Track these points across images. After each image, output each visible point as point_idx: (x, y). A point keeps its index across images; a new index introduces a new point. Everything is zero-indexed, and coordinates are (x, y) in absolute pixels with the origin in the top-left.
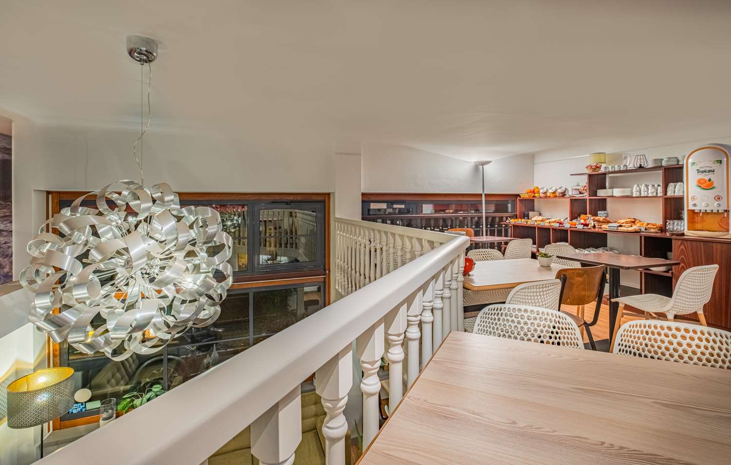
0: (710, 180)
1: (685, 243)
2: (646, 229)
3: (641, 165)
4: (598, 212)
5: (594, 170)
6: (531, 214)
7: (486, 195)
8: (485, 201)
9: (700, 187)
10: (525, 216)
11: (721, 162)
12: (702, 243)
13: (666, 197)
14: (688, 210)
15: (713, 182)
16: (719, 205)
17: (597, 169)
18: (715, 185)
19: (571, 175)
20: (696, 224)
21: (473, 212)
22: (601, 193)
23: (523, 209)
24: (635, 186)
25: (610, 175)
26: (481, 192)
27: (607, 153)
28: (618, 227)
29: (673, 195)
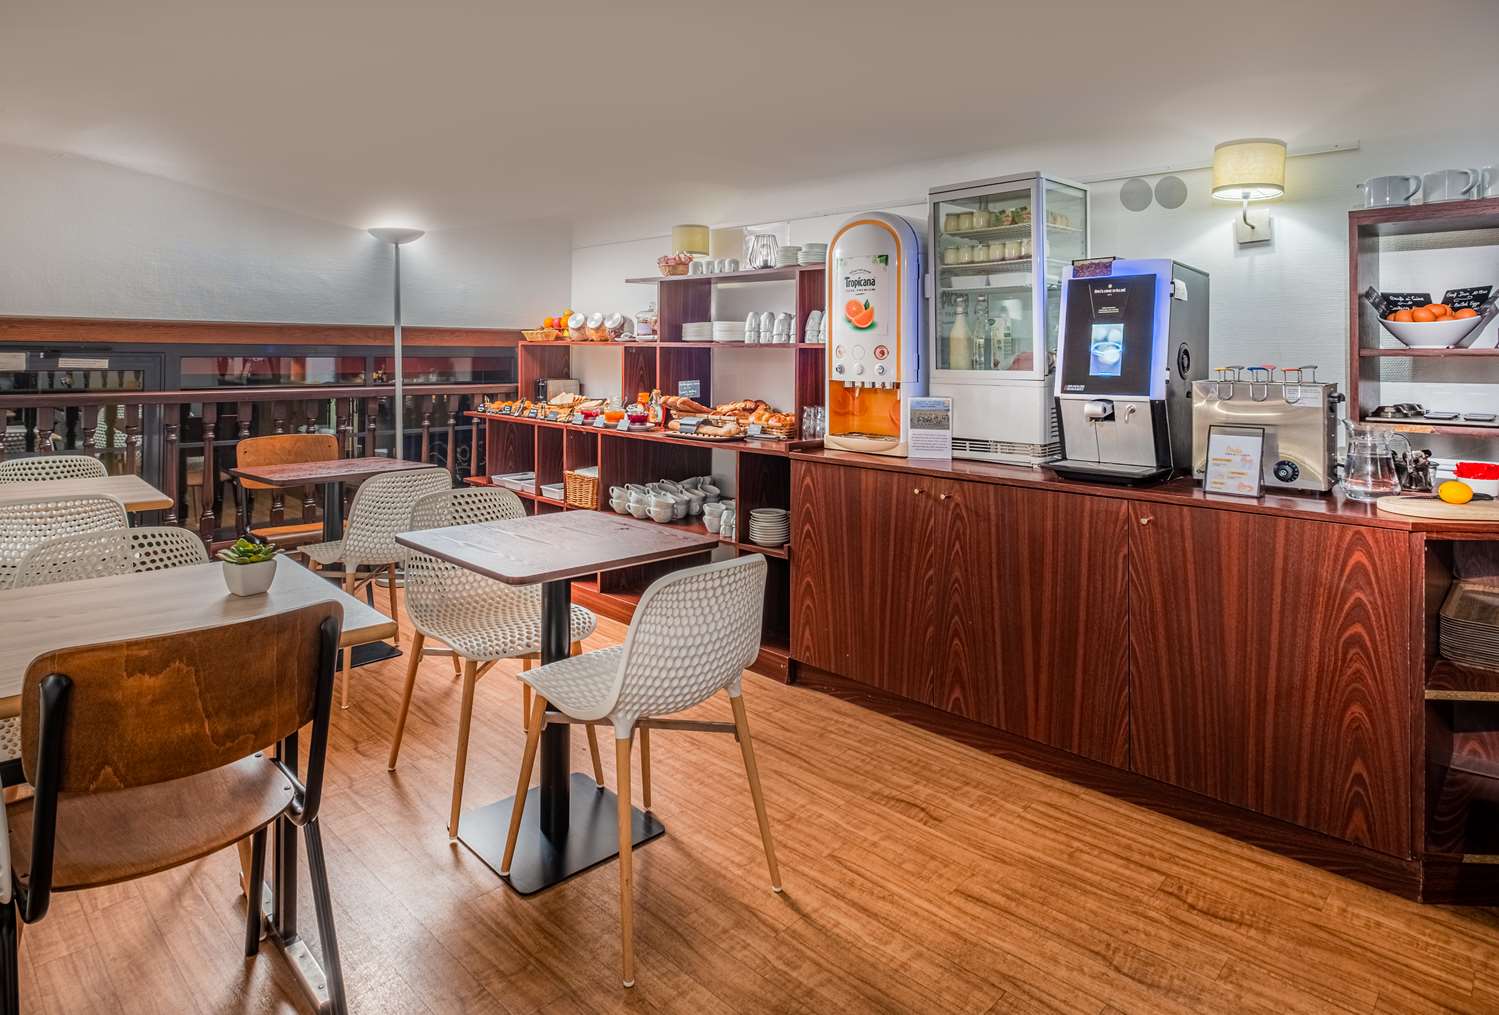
0: (867, 306)
1: (813, 469)
2: (764, 431)
3: (766, 262)
4: (681, 384)
5: (673, 270)
6: (552, 385)
7: (404, 330)
8: (403, 347)
9: (850, 321)
10: (538, 393)
11: (885, 259)
12: (842, 469)
13: (802, 346)
14: (831, 381)
15: (872, 309)
16: (883, 371)
17: (681, 268)
18: (876, 319)
19: (627, 281)
20: (851, 417)
21: (433, 378)
22: (692, 332)
23: (536, 374)
24: (751, 314)
25: (721, 286)
26: (391, 322)
27: (711, 228)
28: (699, 425)
29: (815, 341)
